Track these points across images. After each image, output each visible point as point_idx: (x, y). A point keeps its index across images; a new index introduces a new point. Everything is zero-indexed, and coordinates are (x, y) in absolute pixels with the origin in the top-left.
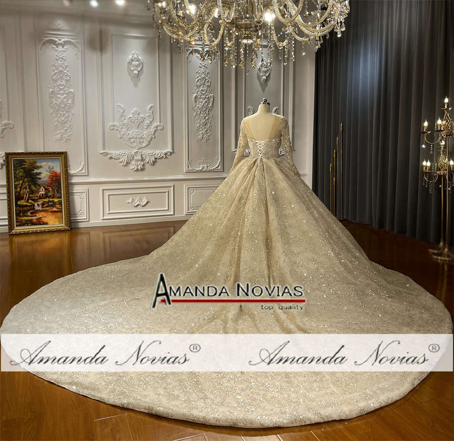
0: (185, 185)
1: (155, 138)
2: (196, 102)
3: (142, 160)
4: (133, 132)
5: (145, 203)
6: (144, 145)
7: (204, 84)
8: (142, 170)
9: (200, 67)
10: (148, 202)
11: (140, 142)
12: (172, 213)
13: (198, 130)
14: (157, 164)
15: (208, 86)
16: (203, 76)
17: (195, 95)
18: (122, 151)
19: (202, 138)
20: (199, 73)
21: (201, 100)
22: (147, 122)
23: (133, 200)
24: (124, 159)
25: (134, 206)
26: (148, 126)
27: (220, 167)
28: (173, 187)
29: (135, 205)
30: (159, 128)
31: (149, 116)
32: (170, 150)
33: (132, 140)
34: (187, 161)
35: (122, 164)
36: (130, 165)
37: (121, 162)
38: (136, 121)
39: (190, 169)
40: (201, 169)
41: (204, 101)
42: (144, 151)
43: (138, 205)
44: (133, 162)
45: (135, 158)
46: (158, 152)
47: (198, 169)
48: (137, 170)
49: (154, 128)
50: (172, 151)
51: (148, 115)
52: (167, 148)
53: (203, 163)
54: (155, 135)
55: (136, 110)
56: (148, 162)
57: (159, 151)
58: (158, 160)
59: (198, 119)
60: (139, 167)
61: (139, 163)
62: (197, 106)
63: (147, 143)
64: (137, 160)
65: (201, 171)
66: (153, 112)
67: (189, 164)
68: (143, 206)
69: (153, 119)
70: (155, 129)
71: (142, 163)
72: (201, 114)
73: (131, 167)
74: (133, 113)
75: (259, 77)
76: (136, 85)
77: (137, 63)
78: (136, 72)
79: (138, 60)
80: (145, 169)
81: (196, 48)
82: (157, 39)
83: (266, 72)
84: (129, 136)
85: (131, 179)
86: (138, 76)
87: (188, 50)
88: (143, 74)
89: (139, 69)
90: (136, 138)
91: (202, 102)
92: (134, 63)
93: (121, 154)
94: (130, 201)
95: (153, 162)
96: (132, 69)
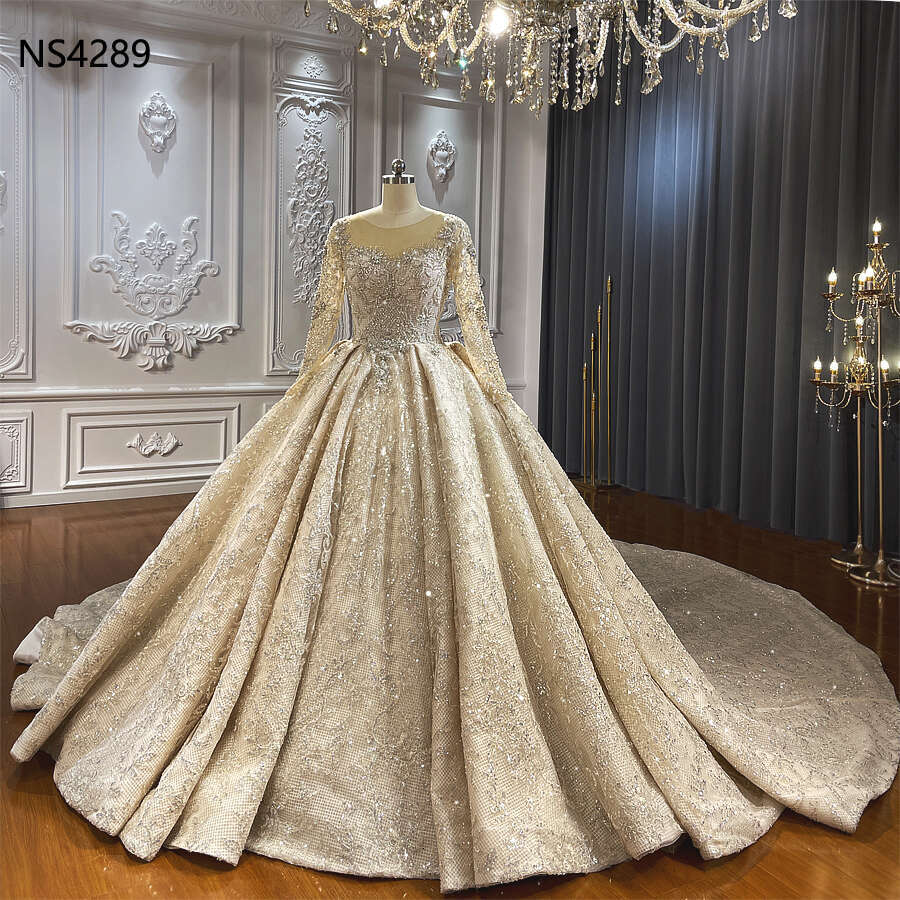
0: (264, 406)
1: (198, 294)
2: (294, 215)
3: (168, 345)
4: (146, 279)
5: (170, 446)
6: (172, 309)
7: (313, 177)
8: (167, 368)
9: (306, 139)
10: (177, 446)
11: (162, 304)
13: (298, 281)
14: (201, 356)
15: (323, 183)
16: (312, 158)
17: (292, 200)
18: (118, 324)
19: (308, 298)
20: (303, 152)
21: (307, 212)
22: (181, 256)
23: (142, 440)
24: (124, 342)
25: (145, 456)
26: (184, 266)
28: (237, 409)
29: (147, 452)
30: (209, 271)
31: (185, 243)
32: (232, 322)
33: (145, 298)
34: (271, 351)
35: (117, 354)
36: (138, 356)
37: (117, 349)
38: (156, 252)
39: (278, 367)
41: (313, 216)
42: (173, 325)
43: (154, 452)
44: (145, 350)
45: (151, 340)
46: (205, 328)
48: (155, 368)
49: (196, 271)
50: (238, 326)
51: (183, 240)
52: (226, 320)
54: (199, 287)
55: (156, 227)
56: (180, 351)
57: (207, 325)
58: (204, 346)
59: (299, 255)
60: (160, 362)
61: (160, 352)
62: (298, 224)
63: (180, 306)
64: (155, 346)
66: (195, 233)
67: (277, 356)
68: (164, 455)
69: (196, 251)
70: (200, 274)
71: (167, 353)
72: (306, 245)
73: (140, 360)
74: (148, 234)
75: (431, 170)
76: (157, 170)
77: (162, 119)
78: (159, 139)
79: (165, 113)
80: (172, 366)
81: (298, 96)
82: (210, 67)
83: (445, 159)
84: (138, 287)
85: (138, 390)
86: (163, 149)
87: (279, 99)
88: (175, 146)
89: (167, 133)
90: (155, 293)
91: (308, 216)
92: (155, 118)
93: (116, 329)
94: (134, 442)
95: (193, 350)
96: (150, 131)
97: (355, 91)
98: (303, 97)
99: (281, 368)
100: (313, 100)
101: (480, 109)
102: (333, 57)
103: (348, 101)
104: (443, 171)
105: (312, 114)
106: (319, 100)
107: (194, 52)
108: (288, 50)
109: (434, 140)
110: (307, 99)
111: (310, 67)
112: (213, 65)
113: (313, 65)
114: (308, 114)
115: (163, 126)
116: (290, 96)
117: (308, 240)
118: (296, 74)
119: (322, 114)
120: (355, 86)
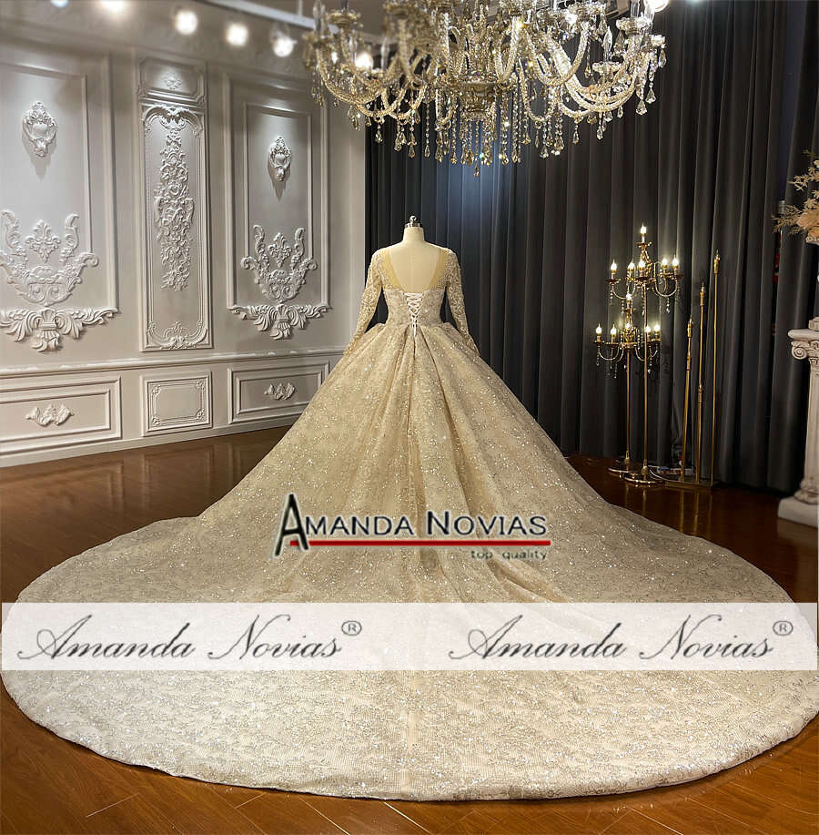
0: (141, 378)
1: (81, 283)
2: (161, 211)
3: (58, 328)
4: (36, 270)
5: (64, 417)
6: (60, 297)
7: (175, 177)
8: (58, 348)
9: (169, 144)
10: (70, 415)
11: (51, 291)
12: (118, 435)
13: (166, 269)
14: (85, 337)
15: (184, 182)
16: (174, 161)
17: (158, 198)
18: (14, 311)
19: (174, 284)
20: (166, 155)
21: (171, 208)
22: (65, 249)
23: (39, 413)
24: (21, 327)
25: (43, 426)
26: (68, 258)
27: (206, 340)
28: (118, 382)
29: (44, 423)
30: (90, 262)
31: (68, 237)
32: (111, 306)
33: (36, 288)
34: (145, 330)
35: (15, 338)
36: (32, 339)
37: (13, 334)
38: (44, 247)
39: (151, 344)
40: (171, 343)
41: (177, 211)
42: (60, 310)
43: (50, 422)
44: (38, 334)
45: (43, 324)
46: (88, 312)
47: (165, 345)
48: (48, 349)
49: (79, 262)
50: (117, 310)
51: (66, 235)
52: (106, 304)
53: (175, 333)
54: (82, 276)
55: (43, 224)
56: (68, 334)
57: (90, 310)
58: (87, 328)
59: (165, 246)
60: (52, 344)
61: (52, 334)
62: (164, 219)
63: (66, 294)
64: (46, 330)
65: (171, 350)
66: (76, 229)
67: (150, 335)
68: (60, 424)
69: (78, 245)
70: (83, 264)
71: (58, 335)
72: (171, 237)
73: (34, 343)
74: (36, 231)
75: (271, 171)
76: (41, 172)
77: (44, 126)
78: (42, 145)
79: (46, 121)
80: (61, 347)
81: (160, 106)
82: (83, 80)
83: (283, 161)
84: (29, 278)
85: (34, 369)
86: (46, 152)
87: (144, 108)
88: (56, 151)
89: (48, 139)
90: (44, 283)
91: (173, 212)
92: (37, 125)
93: (12, 316)
94: (33, 414)
95: (80, 332)
96: (34, 138)
97: (208, 102)
98: (164, 107)
99: (154, 345)
100: (173, 110)
101: (309, 118)
102: (187, 71)
103: (201, 111)
104: (281, 171)
105: (173, 122)
106: (178, 110)
107: (70, 66)
108: (150, 64)
109: (273, 145)
110: (168, 108)
111: (169, 80)
112: (86, 77)
113: (172, 79)
114: (169, 122)
115: (44, 132)
116: (153, 106)
117: (173, 233)
118: (159, 87)
119: (181, 122)
120: (208, 97)
